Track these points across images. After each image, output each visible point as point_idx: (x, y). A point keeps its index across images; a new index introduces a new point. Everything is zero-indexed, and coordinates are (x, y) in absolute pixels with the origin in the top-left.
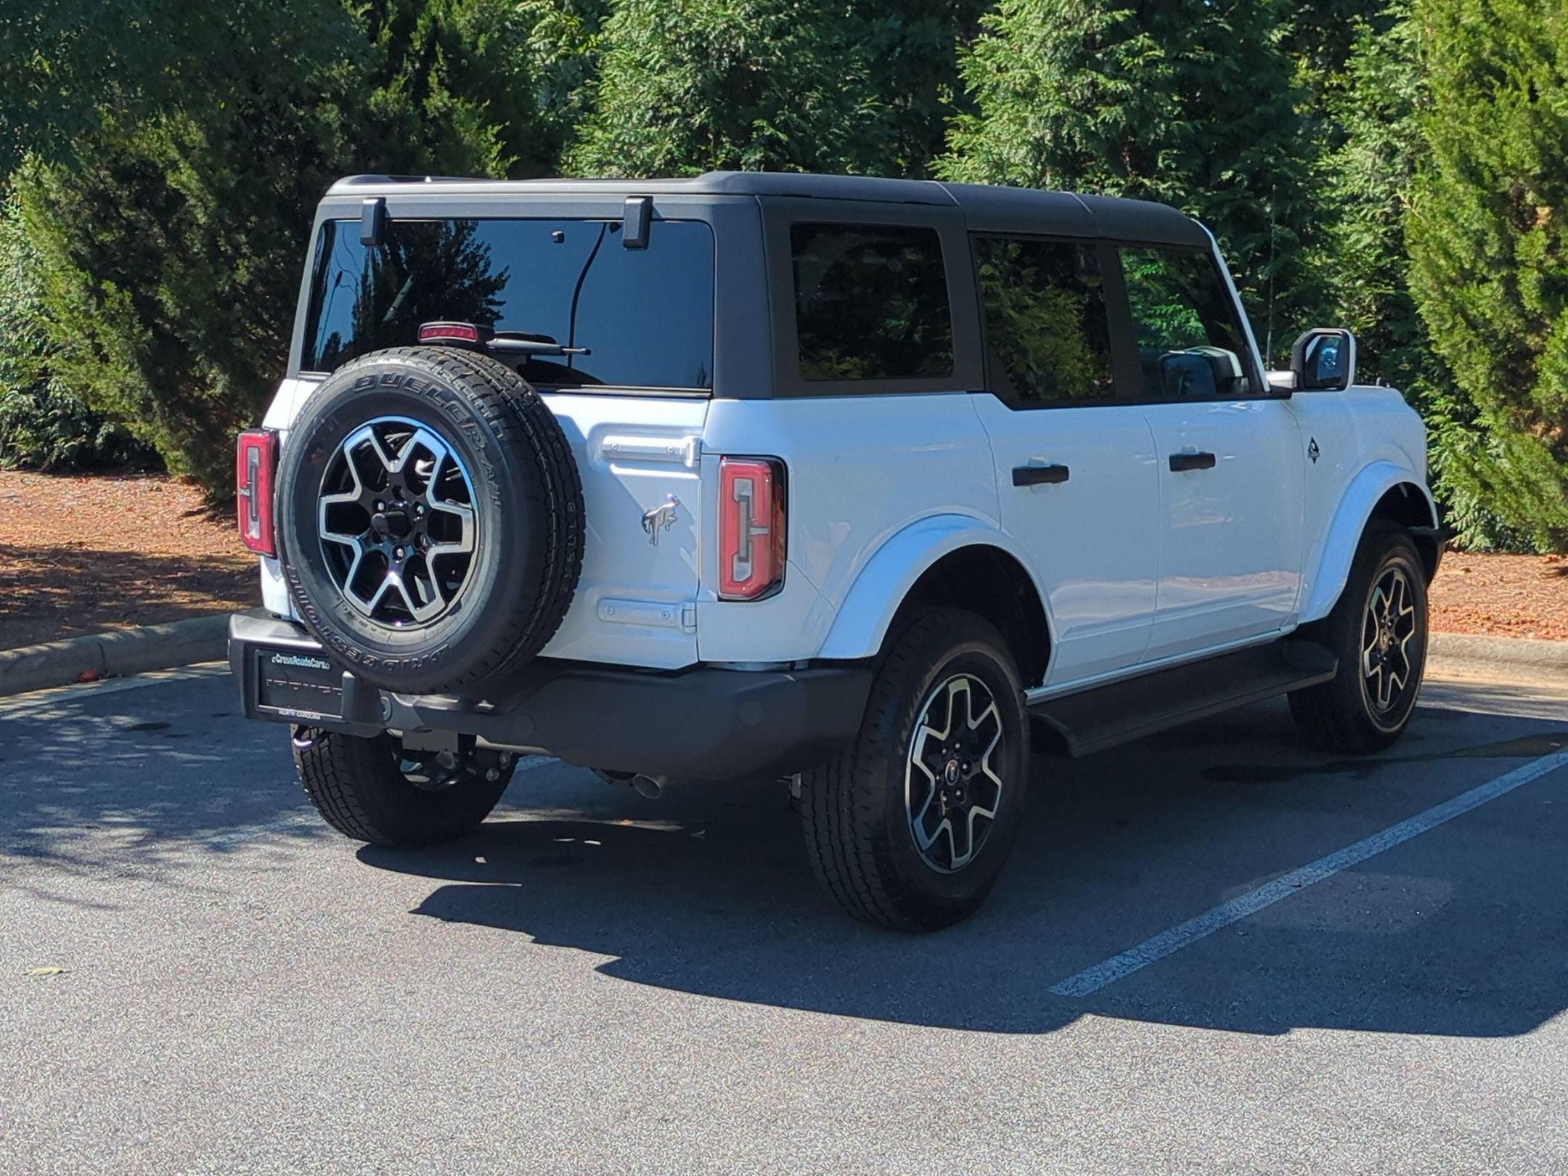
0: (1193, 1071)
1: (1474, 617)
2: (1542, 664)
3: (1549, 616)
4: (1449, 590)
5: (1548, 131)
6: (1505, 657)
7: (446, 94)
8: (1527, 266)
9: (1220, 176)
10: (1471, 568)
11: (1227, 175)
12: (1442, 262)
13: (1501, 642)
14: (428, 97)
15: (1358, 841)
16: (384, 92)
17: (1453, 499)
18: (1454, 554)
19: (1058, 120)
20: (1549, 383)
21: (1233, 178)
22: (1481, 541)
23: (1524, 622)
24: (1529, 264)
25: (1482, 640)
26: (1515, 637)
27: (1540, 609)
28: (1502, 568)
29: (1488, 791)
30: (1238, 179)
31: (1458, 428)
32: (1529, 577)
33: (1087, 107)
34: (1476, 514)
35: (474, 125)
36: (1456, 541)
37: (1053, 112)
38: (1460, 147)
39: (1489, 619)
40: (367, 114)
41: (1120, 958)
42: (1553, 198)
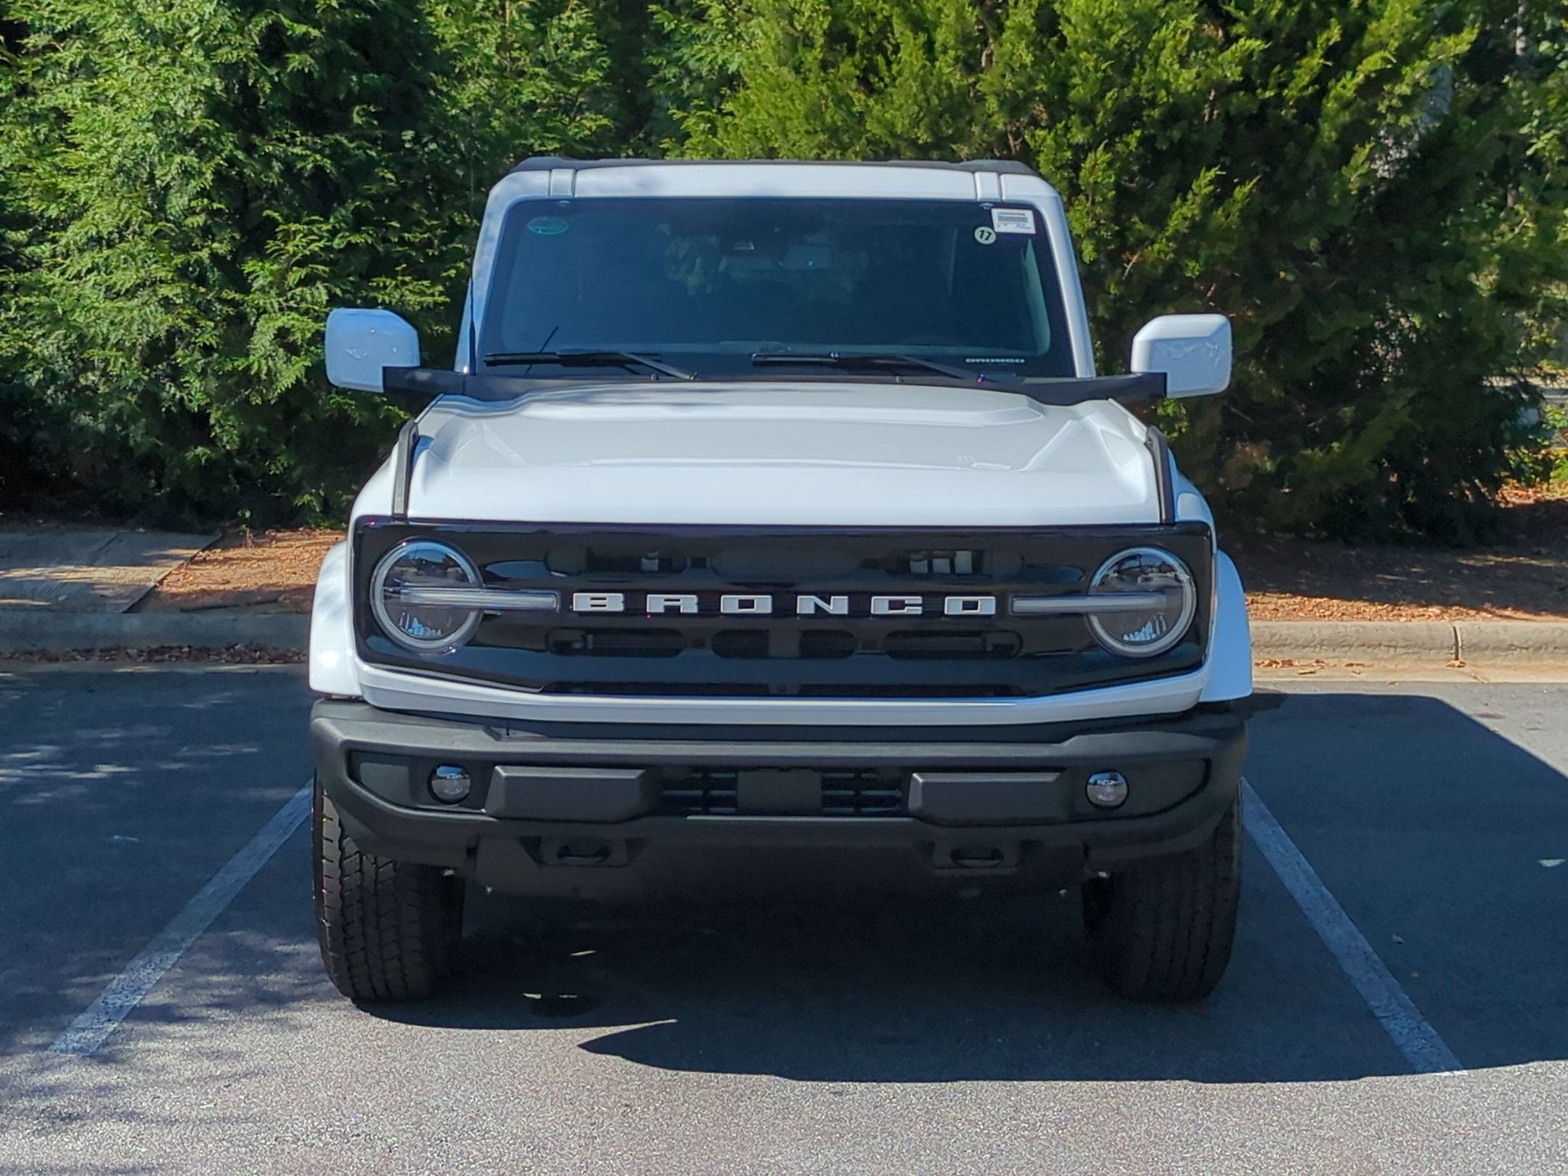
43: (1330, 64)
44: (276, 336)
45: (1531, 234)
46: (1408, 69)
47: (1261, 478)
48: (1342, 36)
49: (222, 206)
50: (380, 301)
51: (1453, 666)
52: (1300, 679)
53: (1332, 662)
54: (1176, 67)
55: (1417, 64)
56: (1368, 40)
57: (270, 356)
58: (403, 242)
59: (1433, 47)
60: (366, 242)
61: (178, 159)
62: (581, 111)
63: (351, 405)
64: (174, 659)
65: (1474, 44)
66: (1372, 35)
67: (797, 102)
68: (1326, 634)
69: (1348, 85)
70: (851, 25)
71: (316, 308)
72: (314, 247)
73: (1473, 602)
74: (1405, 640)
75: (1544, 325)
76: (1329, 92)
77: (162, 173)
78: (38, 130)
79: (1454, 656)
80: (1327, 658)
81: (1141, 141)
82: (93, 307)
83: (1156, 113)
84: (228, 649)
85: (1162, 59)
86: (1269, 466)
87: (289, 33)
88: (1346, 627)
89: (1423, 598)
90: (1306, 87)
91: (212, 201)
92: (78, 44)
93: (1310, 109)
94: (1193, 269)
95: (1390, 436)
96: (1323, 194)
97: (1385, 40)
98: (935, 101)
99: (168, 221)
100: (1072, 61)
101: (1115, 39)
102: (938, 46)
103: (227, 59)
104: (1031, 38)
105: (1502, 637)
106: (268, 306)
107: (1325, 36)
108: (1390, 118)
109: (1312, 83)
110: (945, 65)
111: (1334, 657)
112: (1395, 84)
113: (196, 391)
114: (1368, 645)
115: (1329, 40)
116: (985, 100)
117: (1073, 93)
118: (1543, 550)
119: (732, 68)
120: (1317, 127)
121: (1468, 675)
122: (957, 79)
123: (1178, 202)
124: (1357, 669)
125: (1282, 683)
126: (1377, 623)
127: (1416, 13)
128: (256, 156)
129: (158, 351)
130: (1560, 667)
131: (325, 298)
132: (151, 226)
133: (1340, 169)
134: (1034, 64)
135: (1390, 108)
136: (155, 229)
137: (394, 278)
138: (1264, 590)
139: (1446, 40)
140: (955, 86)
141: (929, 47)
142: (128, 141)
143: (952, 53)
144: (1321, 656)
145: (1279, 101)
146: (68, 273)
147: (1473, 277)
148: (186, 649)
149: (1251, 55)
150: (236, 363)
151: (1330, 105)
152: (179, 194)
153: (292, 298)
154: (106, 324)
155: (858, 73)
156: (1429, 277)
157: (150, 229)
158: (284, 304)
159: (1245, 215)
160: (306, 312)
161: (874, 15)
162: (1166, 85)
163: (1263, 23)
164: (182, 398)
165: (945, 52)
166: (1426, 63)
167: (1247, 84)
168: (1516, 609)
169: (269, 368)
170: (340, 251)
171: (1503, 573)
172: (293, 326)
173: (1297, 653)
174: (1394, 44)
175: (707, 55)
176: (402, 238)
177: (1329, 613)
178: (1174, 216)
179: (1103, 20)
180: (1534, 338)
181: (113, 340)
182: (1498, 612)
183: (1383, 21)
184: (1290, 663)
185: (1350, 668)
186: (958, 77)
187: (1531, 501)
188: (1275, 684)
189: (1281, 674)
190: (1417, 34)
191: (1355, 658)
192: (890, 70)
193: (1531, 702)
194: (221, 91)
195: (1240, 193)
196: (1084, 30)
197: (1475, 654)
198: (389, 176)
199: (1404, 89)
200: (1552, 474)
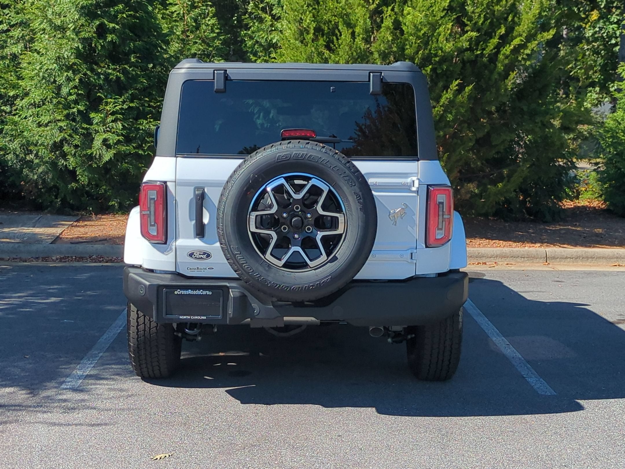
43: (501, 41)
44: (103, 141)
45: (574, 105)
46: (530, 44)
47: (474, 196)
48: (505, 31)
49: (82, 92)
50: (141, 129)
51: (545, 264)
52: (490, 269)
53: (500, 263)
54: (445, 42)
55: (533, 42)
56: (515, 33)
57: (100, 149)
58: (149, 106)
59: (539, 36)
60: (136, 106)
61: (65, 74)
62: (213, 57)
63: (130, 167)
64: (70, 261)
65: (554, 35)
66: (517, 32)
67: (303, 54)
68: (498, 253)
69: (507, 50)
70: (322, 25)
71: (118, 131)
72: (117, 108)
73: (552, 242)
74: (527, 255)
75: (575, 142)
76: (501, 52)
77: (59, 79)
78: (5, 62)
79: (545, 261)
80: (499, 262)
81: (432, 70)
82: (32, 130)
83: (437, 59)
84: (90, 257)
85: (440, 39)
86: (476, 191)
87: (108, 27)
88: (506, 250)
89: (533, 241)
90: (492, 50)
91: (78, 90)
92: (20, 29)
93: (493, 58)
94: (450, 117)
95: (521, 180)
96: (498, 90)
97: (521, 33)
98: (355, 54)
99: (61, 98)
100: (407, 40)
101: (422, 32)
102: (356, 34)
103: (84, 36)
104: (391, 30)
105: (563, 254)
106: (100, 130)
107: (499, 31)
108: (523, 62)
109: (494, 49)
110: (358, 40)
111: (501, 261)
112: (525, 50)
113: (72, 162)
114: (514, 257)
115: (500, 33)
116: (373, 54)
117: (406, 52)
118: (578, 224)
119: (274, 41)
120: (496, 65)
121: (551, 268)
122: (363, 46)
123: (445, 92)
124: (510, 265)
125: (483, 270)
126: (517, 249)
127: (533, 23)
128: (94, 73)
129: (57, 146)
130: (584, 265)
131: (121, 127)
132: (55, 99)
133: (504, 81)
134: (392, 40)
135: (523, 58)
136: (57, 101)
137: (147, 120)
138: (474, 237)
139: (544, 33)
140: (362, 48)
141: (353, 34)
142: (45, 67)
143: (361, 36)
144: (497, 261)
145: (482, 55)
146: (22, 116)
147: (552, 121)
148: (74, 257)
149: (472, 38)
150: (87, 152)
151: (501, 57)
152: (65, 88)
153: (108, 127)
154: (37, 137)
155: (325, 43)
156: (537, 121)
157: (55, 101)
158: (105, 129)
159: (470, 97)
160: (114, 133)
161: (331, 22)
162: (441, 49)
163: (477, 26)
164: (66, 165)
165: (359, 36)
166: (536, 42)
167: (470, 49)
168: (568, 244)
169: (100, 153)
170: (126, 109)
171: (563, 232)
172: (109, 138)
173: (488, 260)
174: (525, 35)
175: (265, 36)
176: (149, 105)
177: (499, 245)
178: (443, 98)
179: (418, 25)
180: (571, 147)
181: (40, 142)
182: (562, 246)
183: (521, 26)
184: (485, 263)
185: (507, 265)
186: (363, 45)
187: (572, 206)
188: (480, 271)
189: (482, 267)
190: (533, 31)
191: (509, 262)
192: (338, 42)
193: (574, 277)
194: (81, 48)
195: (468, 89)
196: (411, 28)
197: (553, 260)
198: (145, 81)
199: (528, 51)
200: (580, 197)
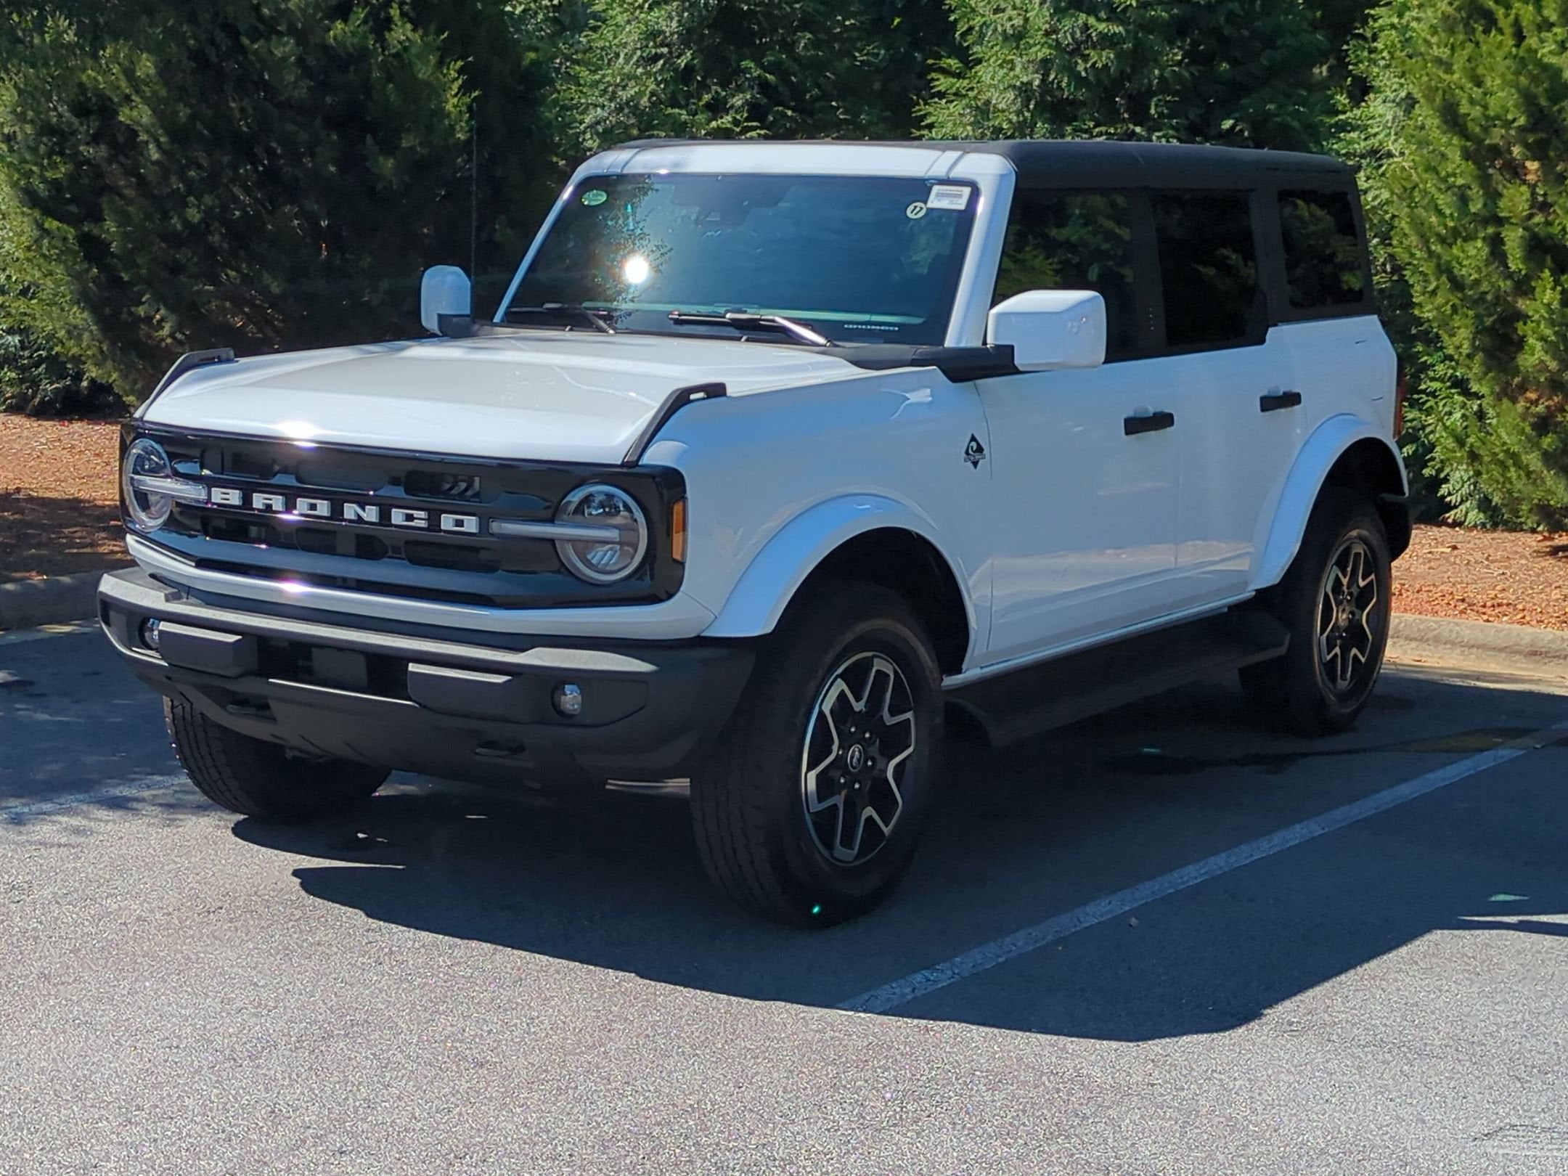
0: (956, 1109)
1: (1448, 597)
2: (1510, 650)
3: (1528, 599)
4: (1430, 568)
5: (1535, 79)
6: (1471, 642)
7: (409, 26)
8: (1512, 224)
9: (1220, 125)
10: (1459, 546)
11: (1227, 124)
12: (1433, 219)
13: (1471, 626)
14: (390, 30)
15: (1241, 844)
16: (343, 26)
17: (1447, 470)
18: (1449, 530)
19: (1045, 64)
20: (1533, 349)
21: (1233, 127)
22: (1474, 516)
23: (1500, 605)
24: (1513, 220)
25: (1449, 623)
26: (1488, 621)
27: (1520, 591)
28: (1491, 547)
29: (1406, 790)
30: (1238, 128)
31: (1456, 397)
32: (1517, 556)
33: (1077, 50)
34: (1472, 487)
35: (433, 59)
36: (1451, 516)
37: (1040, 55)
38: (1444, 95)
39: (1463, 600)
40: (325, 48)
41: (926, 973)
42: (1538, 151)
